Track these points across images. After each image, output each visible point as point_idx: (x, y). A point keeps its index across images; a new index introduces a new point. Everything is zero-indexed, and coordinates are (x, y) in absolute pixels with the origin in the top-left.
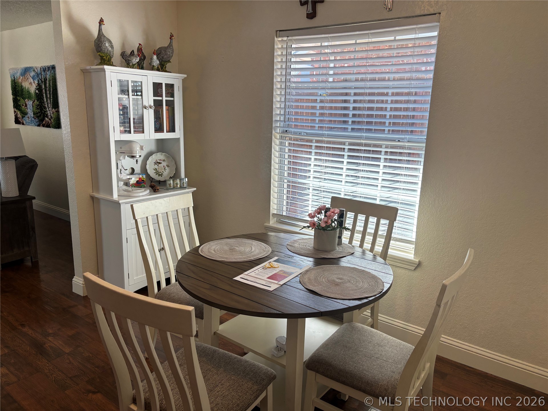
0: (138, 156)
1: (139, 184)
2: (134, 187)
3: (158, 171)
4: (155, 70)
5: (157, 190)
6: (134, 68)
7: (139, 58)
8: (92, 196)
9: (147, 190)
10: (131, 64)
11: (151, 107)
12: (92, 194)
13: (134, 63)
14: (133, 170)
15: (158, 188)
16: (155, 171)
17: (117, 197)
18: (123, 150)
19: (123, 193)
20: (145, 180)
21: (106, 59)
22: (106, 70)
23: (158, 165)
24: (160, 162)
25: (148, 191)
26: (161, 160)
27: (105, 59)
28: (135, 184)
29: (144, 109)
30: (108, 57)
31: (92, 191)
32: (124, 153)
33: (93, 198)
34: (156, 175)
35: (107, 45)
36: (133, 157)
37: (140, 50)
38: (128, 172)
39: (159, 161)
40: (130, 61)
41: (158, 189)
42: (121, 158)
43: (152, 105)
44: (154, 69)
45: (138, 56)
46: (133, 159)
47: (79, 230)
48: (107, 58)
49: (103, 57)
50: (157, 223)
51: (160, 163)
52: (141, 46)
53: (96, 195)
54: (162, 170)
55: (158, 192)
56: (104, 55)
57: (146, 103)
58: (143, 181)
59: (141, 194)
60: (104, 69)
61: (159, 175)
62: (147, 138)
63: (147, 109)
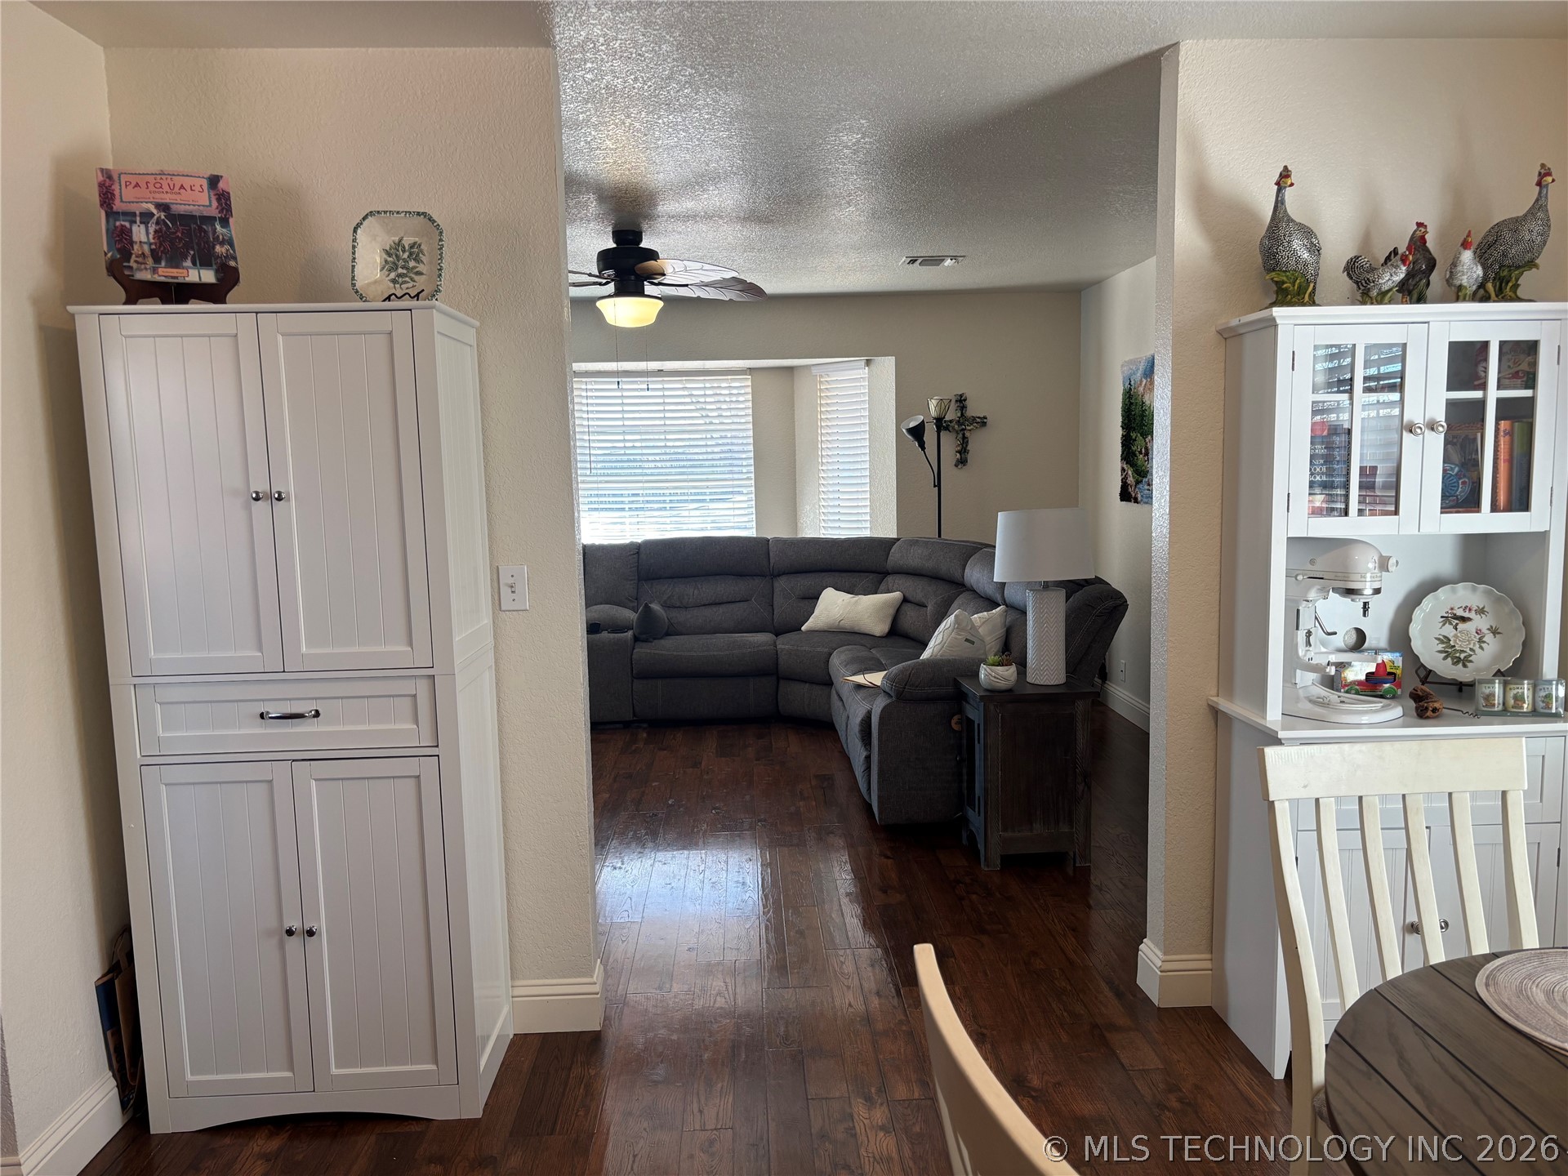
0: (1368, 591)
1: (1372, 686)
2: (1356, 694)
3: (1454, 646)
4: (1464, 300)
5: (1429, 713)
6: (1386, 304)
7: (1404, 268)
8: (1213, 707)
9: (1395, 707)
10: (1374, 293)
11: (1432, 426)
12: (1215, 699)
13: (1385, 288)
14: (1361, 635)
15: (1437, 705)
16: (1441, 647)
17: (1279, 717)
18: (1319, 567)
19: (1305, 707)
20: (1398, 672)
21: (1292, 288)
22: (1278, 321)
23: (1457, 624)
24: (1466, 615)
25: (1398, 711)
26: (1470, 610)
27: (1286, 289)
28: (1360, 683)
29: (1404, 433)
30: (1298, 281)
31: (1214, 692)
32: (1322, 578)
33: (1215, 712)
34: (1445, 658)
35: (1297, 244)
36: (1350, 592)
37: (1418, 242)
38: (1339, 641)
39: (1460, 613)
40: (1372, 284)
41: (1435, 710)
42: (1312, 595)
43: (1441, 416)
44: (1461, 298)
45: (1400, 263)
46: (1352, 600)
47: (1164, 802)
48: (1294, 286)
49: (1284, 283)
50: (1357, 829)
51: (1464, 619)
52: (1423, 230)
53: (1224, 705)
54: (1470, 644)
55: (1433, 718)
56: (1285, 279)
57: (1413, 414)
58: (1391, 677)
59: (1365, 719)
60: (1274, 319)
61: (1457, 661)
62: (1410, 529)
63: (1416, 434)
